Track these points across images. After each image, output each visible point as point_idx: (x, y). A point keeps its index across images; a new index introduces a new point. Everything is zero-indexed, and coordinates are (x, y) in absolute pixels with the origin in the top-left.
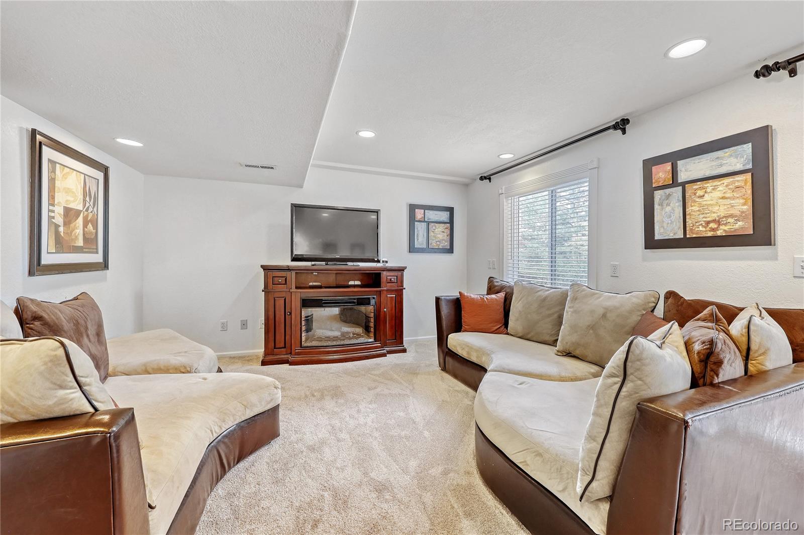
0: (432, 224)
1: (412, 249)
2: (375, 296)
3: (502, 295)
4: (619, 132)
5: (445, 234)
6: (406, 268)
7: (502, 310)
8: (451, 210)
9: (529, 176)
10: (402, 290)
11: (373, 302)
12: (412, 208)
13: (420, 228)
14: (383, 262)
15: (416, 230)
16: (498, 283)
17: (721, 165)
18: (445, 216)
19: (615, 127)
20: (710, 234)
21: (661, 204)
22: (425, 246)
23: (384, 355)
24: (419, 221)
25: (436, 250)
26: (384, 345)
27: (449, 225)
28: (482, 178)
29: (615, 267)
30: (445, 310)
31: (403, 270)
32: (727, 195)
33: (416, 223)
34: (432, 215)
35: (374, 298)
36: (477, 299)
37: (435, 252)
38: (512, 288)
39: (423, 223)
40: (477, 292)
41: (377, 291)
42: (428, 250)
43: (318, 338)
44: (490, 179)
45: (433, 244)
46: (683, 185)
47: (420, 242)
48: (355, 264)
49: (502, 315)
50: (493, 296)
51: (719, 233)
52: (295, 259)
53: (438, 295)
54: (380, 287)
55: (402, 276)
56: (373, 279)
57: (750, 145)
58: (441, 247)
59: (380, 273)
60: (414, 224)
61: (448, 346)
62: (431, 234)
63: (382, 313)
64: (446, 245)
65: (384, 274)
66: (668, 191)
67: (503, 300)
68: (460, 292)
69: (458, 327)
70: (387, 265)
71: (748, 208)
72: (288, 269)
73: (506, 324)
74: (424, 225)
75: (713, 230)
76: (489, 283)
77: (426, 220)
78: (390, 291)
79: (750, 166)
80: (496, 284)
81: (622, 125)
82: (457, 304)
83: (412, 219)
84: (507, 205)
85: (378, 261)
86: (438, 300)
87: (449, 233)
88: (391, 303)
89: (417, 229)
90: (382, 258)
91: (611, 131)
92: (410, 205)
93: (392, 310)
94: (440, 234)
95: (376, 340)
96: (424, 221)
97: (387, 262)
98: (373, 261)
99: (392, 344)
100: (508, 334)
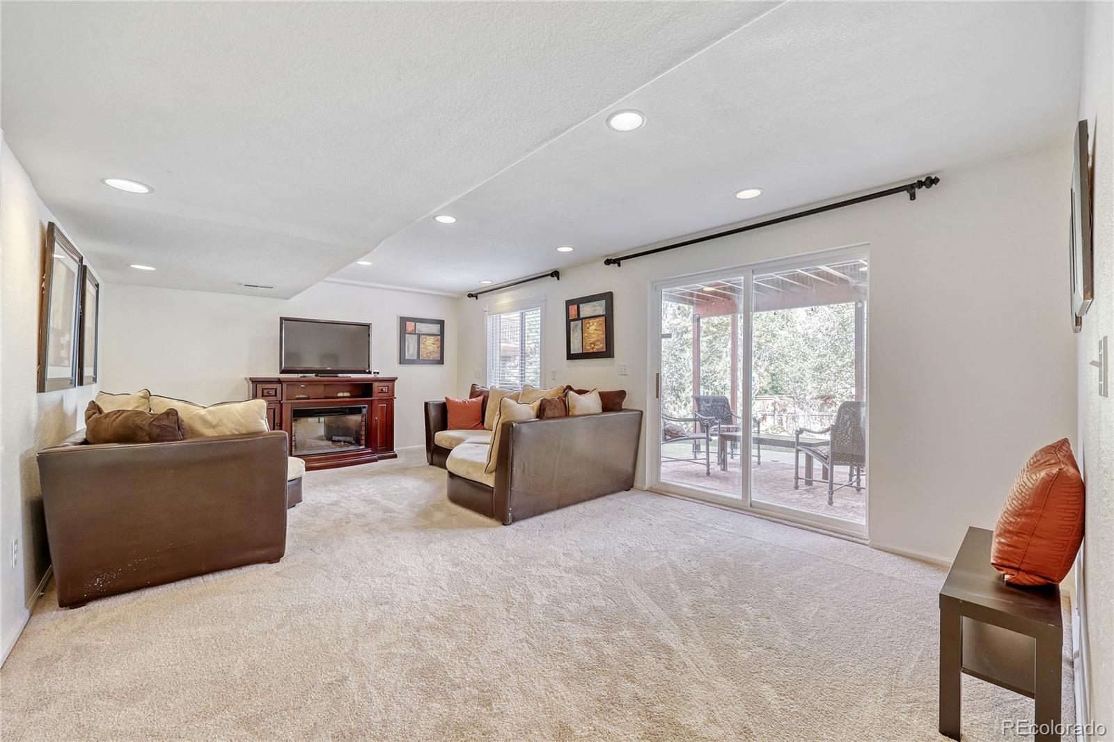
0: (423, 336)
1: (402, 360)
2: (366, 406)
3: (481, 398)
4: (556, 278)
5: (436, 346)
6: (397, 378)
7: (480, 410)
8: (442, 323)
9: (505, 299)
10: (392, 400)
11: (364, 411)
12: (403, 321)
13: (411, 341)
14: (375, 373)
15: (406, 342)
16: (479, 387)
17: (595, 310)
18: (435, 329)
19: (552, 275)
20: (591, 351)
21: (573, 331)
22: (415, 358)
23: (375, 460)
24: (410, 334)
25: (426, 362)
26: (375, 451)
27: (439, 337)
28: (470, 296)
29: (554, 373)
30: (433, 413)
31: (394, 381)
32: (598, 328)
33: (407, 335)
34: (422, 328)
35: (365, 407)
36: (460, 403)
37: (426, 364)
38: (488, 392)
39: (414, 336)
40: (461, 396)
41: (368, 400)
42: (419, 361)
43: (308, 447)
44: (477, 297)
45: (424, 355)
46: (582, 319)
47: (411, 352)
48: (345, 375)
49: (480, 415)
50: (474, 399)
51: (595, 350)
52: (283, 372)
53: (426, 401)
54: (371, 396)
55: (393, 386)
56: (364, 389)
57: (604, 301)
58: (431, 358)
59: (372, 384)
60: (405, 337)
61: (436, 443)
62: (422, 346)
63: (374, 422)
64: (437, 356)
65: (375, 385)
66: (576, 322)
67: (481, 402)
68: (446, 398)
69: (444, 426)
70: (378, 376)
71: (604, 336)
72: (279, 381)
73: (483, 422)
74: (415, 337)
75: (593, 348)
76: (472, 389)
77: (417, 332)
78: (381, 400)
79: (605, 313)
80: (477, 390)
81: (556, 274)
82: (443, 408)
83: (403, 332)
84: (490, 321)
85: (370, 373)
86: (426, 404)
87: (439, 344)
88: (382, 413)
89: (408, 341)
90: (373, 369)
91: (549, 277)
92: (401, 318)
93: (382, 418)
94: (430, 345)
95: (367, 447)
96: (415, 334)
97: (378, 373)
98: (364, 372)
99: (382, 451)
100: (484, 429)
